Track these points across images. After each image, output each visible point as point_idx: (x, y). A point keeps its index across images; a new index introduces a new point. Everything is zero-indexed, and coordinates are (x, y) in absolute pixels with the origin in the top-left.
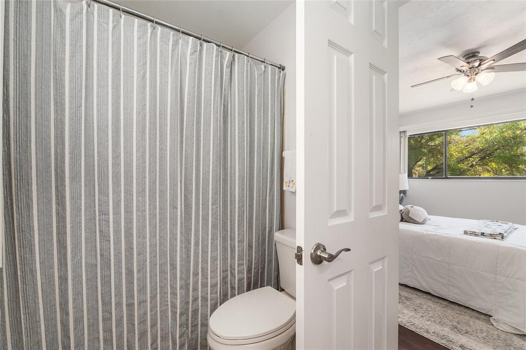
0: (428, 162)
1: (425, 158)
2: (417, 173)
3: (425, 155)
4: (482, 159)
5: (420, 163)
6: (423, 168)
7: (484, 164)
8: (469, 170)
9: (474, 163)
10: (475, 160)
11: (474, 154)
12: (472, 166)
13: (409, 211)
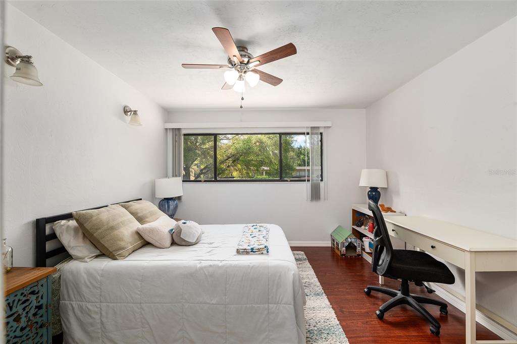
0: (201, 163)
1: (199, 159)
2: (193, 171)
3: (199, 156)
4: (234, 161)
5: (196, 162)
6: (198, 167)
7: (235, 165)
8: (226, 170)
9: (229, 164)
10: (230, 162)
11: (229, 158)
12: (228, 167)
13: (181, 230)
